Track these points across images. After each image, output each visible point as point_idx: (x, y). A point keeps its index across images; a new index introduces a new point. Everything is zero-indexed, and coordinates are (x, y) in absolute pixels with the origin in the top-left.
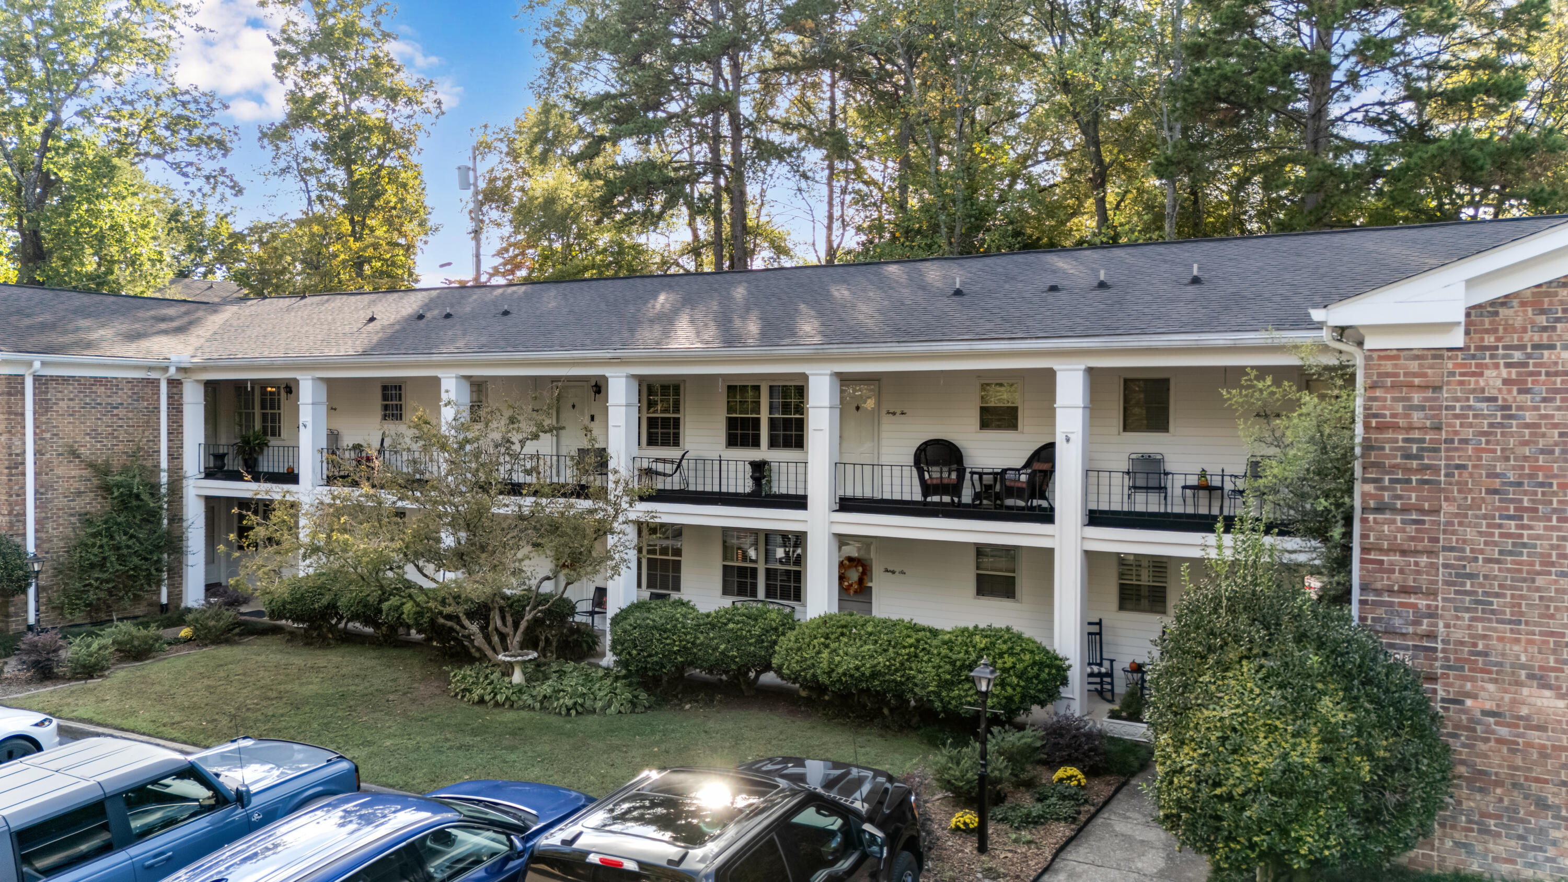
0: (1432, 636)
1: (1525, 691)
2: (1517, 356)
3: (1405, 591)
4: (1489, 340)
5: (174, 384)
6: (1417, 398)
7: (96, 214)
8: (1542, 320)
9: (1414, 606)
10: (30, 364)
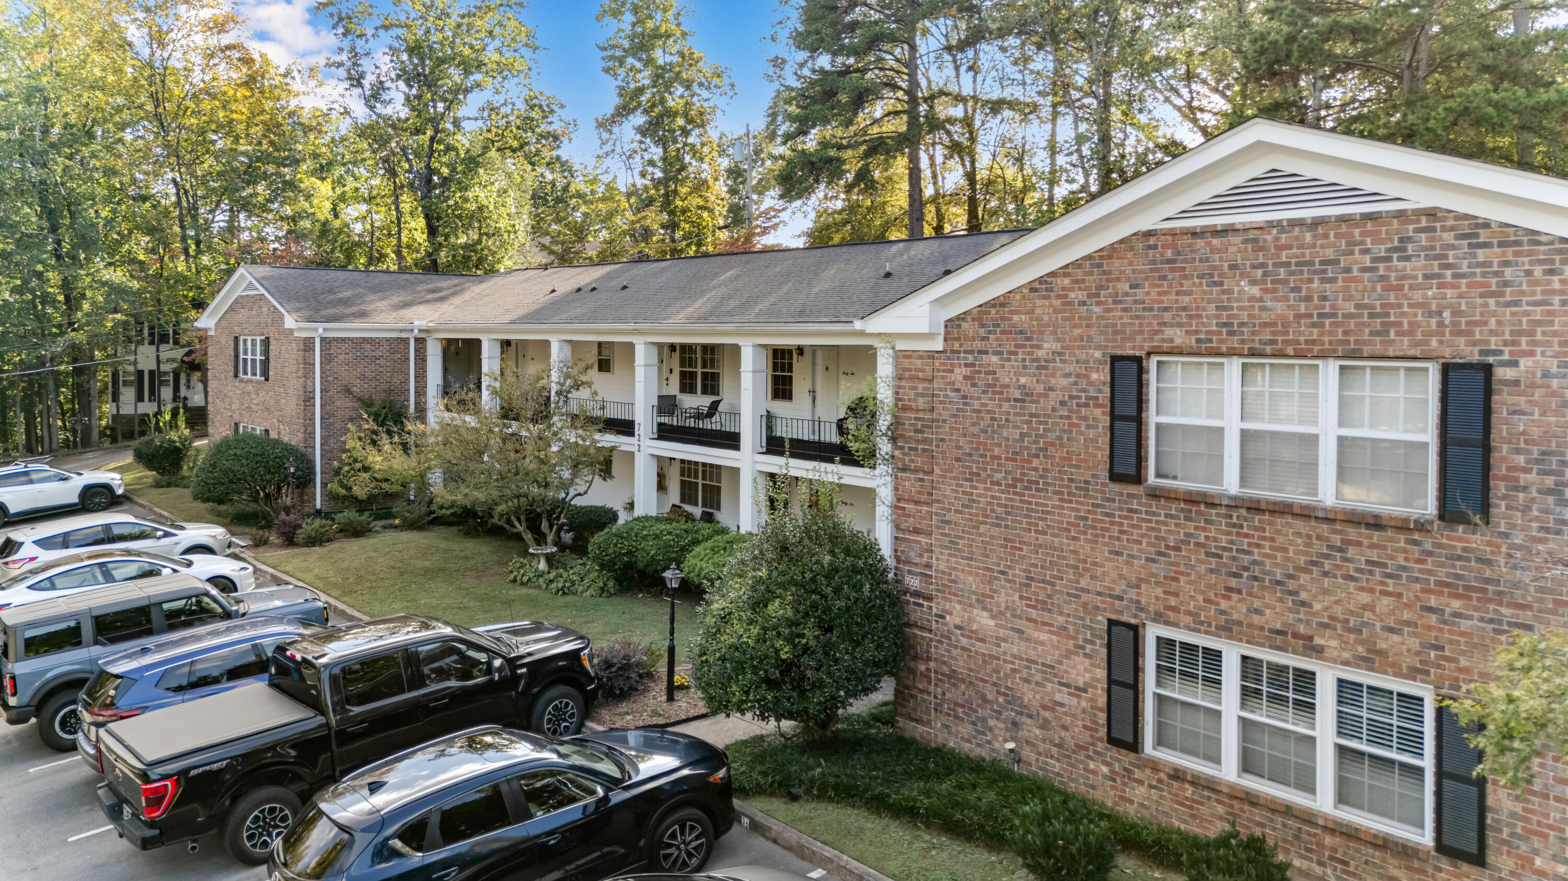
0: (928, 566)
1: (975, 611)
2: (970, 358)
3: (917, 531)
4: (956, 345)
5: (420, 342)
6: (921, 387)
7: (466, 200)
8: (982, 332)
9: (919, 542)
10: (316, 330)
